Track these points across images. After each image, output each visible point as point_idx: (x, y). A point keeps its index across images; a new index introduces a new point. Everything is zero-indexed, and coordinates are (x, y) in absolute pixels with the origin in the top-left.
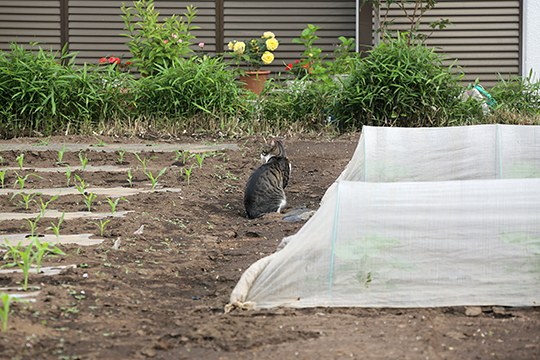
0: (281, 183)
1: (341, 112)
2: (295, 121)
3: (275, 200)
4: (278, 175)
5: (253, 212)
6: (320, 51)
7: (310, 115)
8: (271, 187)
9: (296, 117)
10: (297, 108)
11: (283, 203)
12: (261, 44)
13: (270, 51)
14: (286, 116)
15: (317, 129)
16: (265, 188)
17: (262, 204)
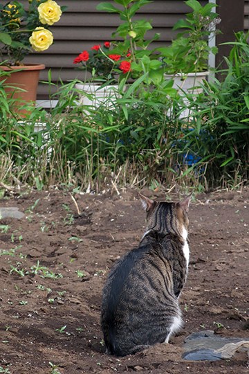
0: (171, 283)
1: (211, 147)
2: (122, 163)
3: (162, 318)
4: (163, 268)
5: (119, 343)
6: (149, 26)
7: (150, 152)
8: (153, 293)
9: (124, 156)
10: (126, 138)
11: (177, 323)
12: (28, 13)
13: (47, 27)
14: (105, 153)
15: (163, 180)
16: (140, 295)
17: (136, 327)
